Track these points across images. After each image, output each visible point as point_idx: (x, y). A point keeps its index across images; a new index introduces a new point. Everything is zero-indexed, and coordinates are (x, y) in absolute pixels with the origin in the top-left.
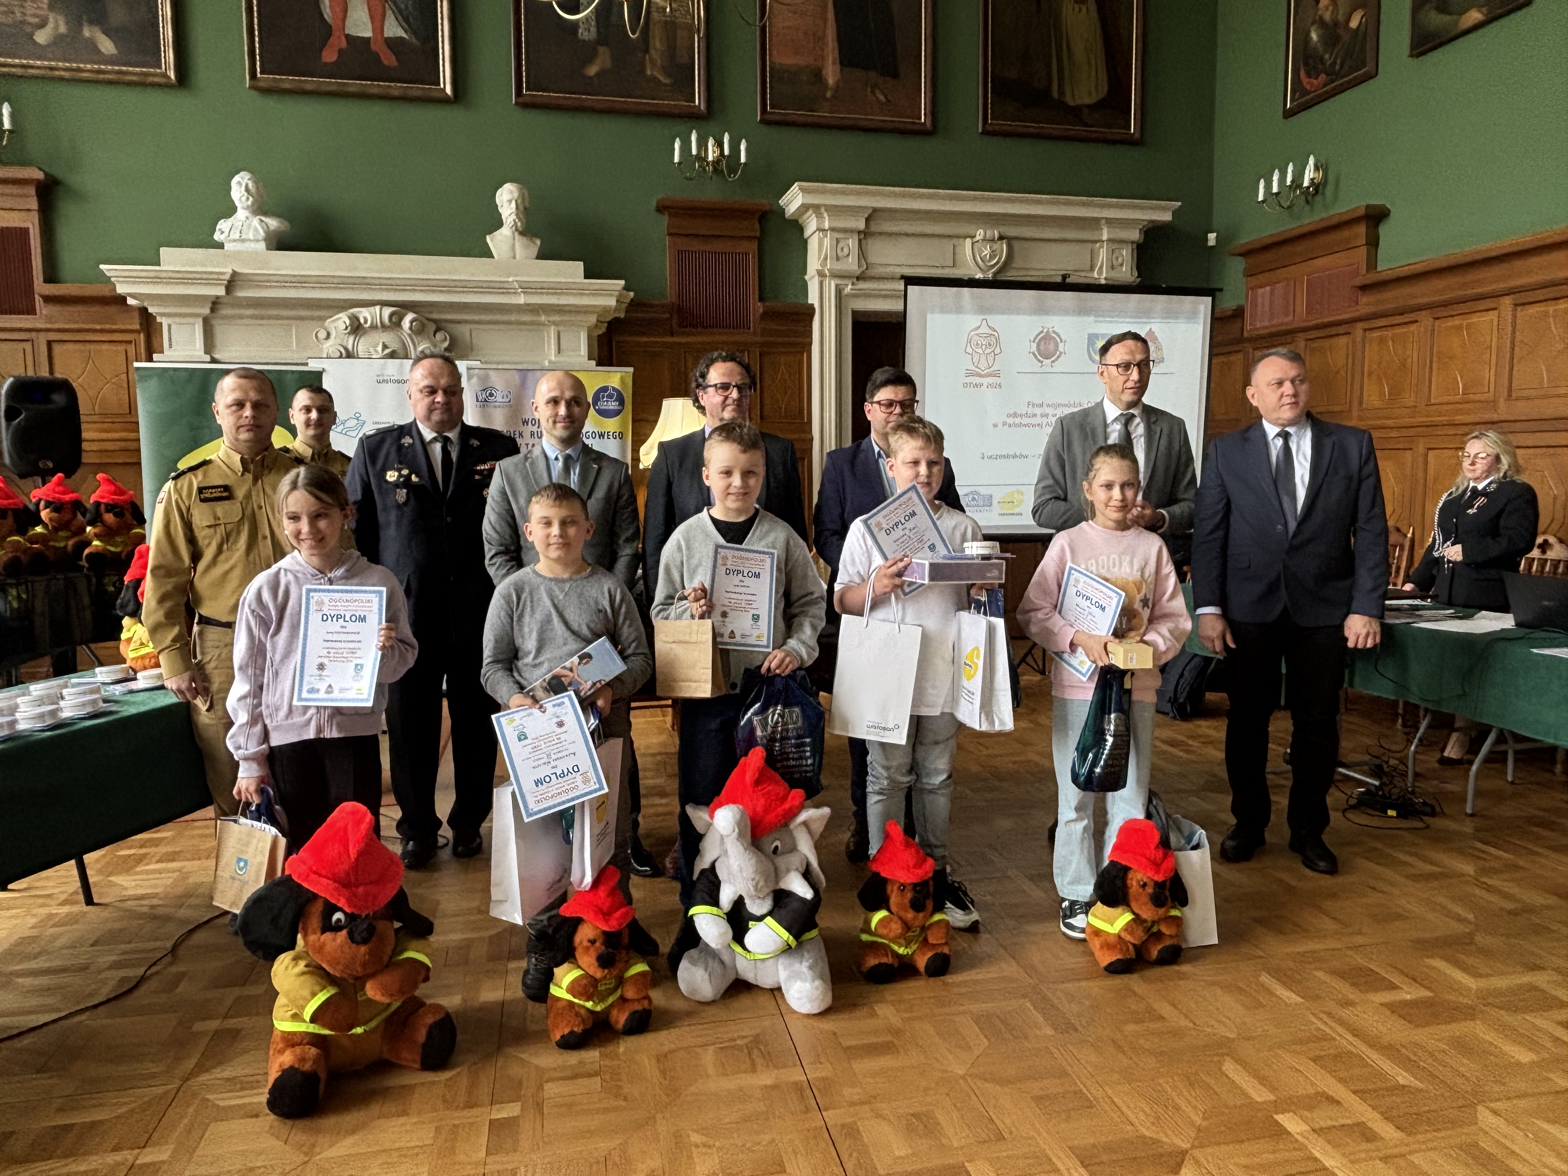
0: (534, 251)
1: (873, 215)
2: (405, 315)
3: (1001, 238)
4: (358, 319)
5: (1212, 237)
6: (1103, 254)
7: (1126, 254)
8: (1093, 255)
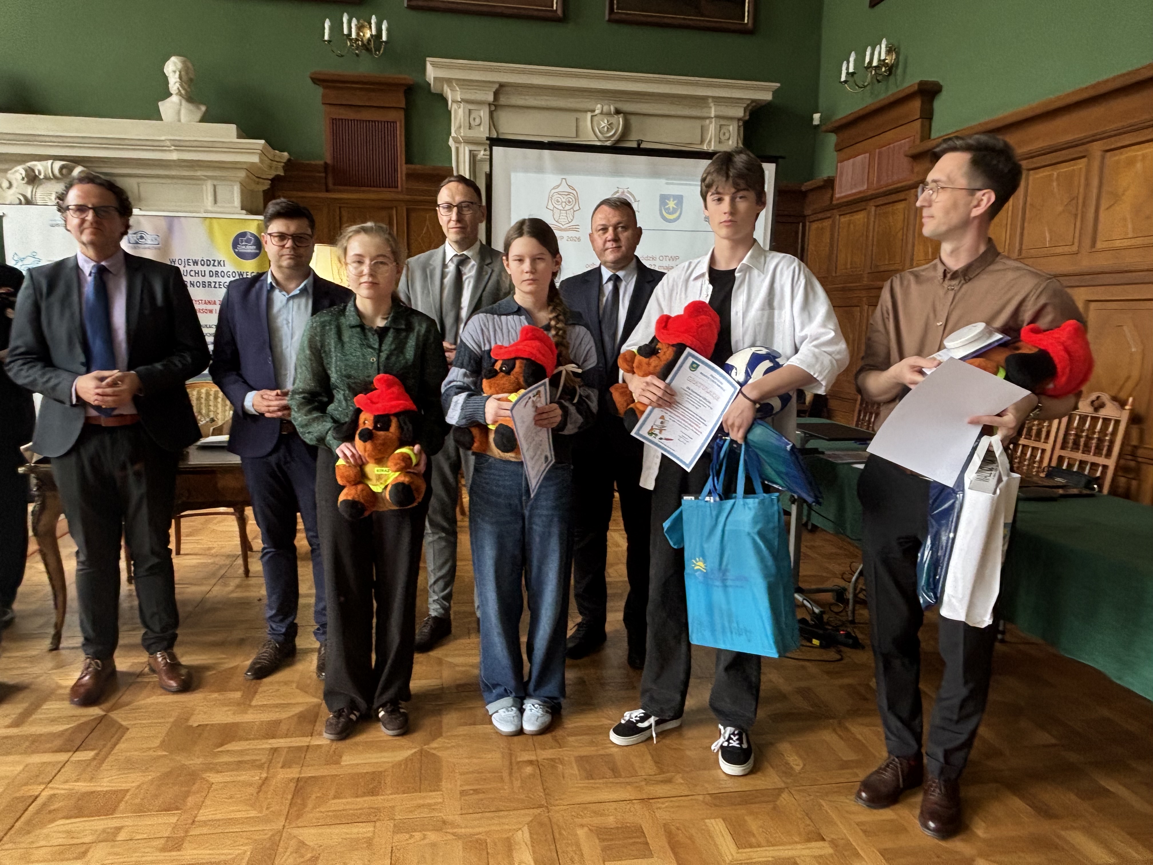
0: (199, 115)
1: (500, 89)
2: (74, 168)
3: (618, 112)
4: (33, 171)
5: (817, 116)
6: (712, 129)
7: (733, 128)
8: (703, 130)
